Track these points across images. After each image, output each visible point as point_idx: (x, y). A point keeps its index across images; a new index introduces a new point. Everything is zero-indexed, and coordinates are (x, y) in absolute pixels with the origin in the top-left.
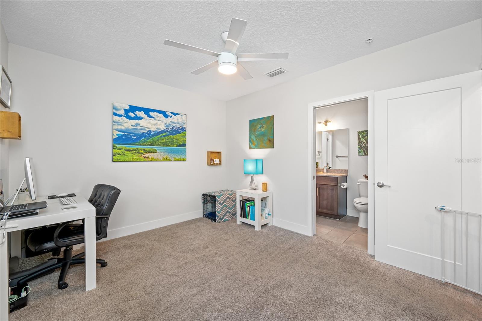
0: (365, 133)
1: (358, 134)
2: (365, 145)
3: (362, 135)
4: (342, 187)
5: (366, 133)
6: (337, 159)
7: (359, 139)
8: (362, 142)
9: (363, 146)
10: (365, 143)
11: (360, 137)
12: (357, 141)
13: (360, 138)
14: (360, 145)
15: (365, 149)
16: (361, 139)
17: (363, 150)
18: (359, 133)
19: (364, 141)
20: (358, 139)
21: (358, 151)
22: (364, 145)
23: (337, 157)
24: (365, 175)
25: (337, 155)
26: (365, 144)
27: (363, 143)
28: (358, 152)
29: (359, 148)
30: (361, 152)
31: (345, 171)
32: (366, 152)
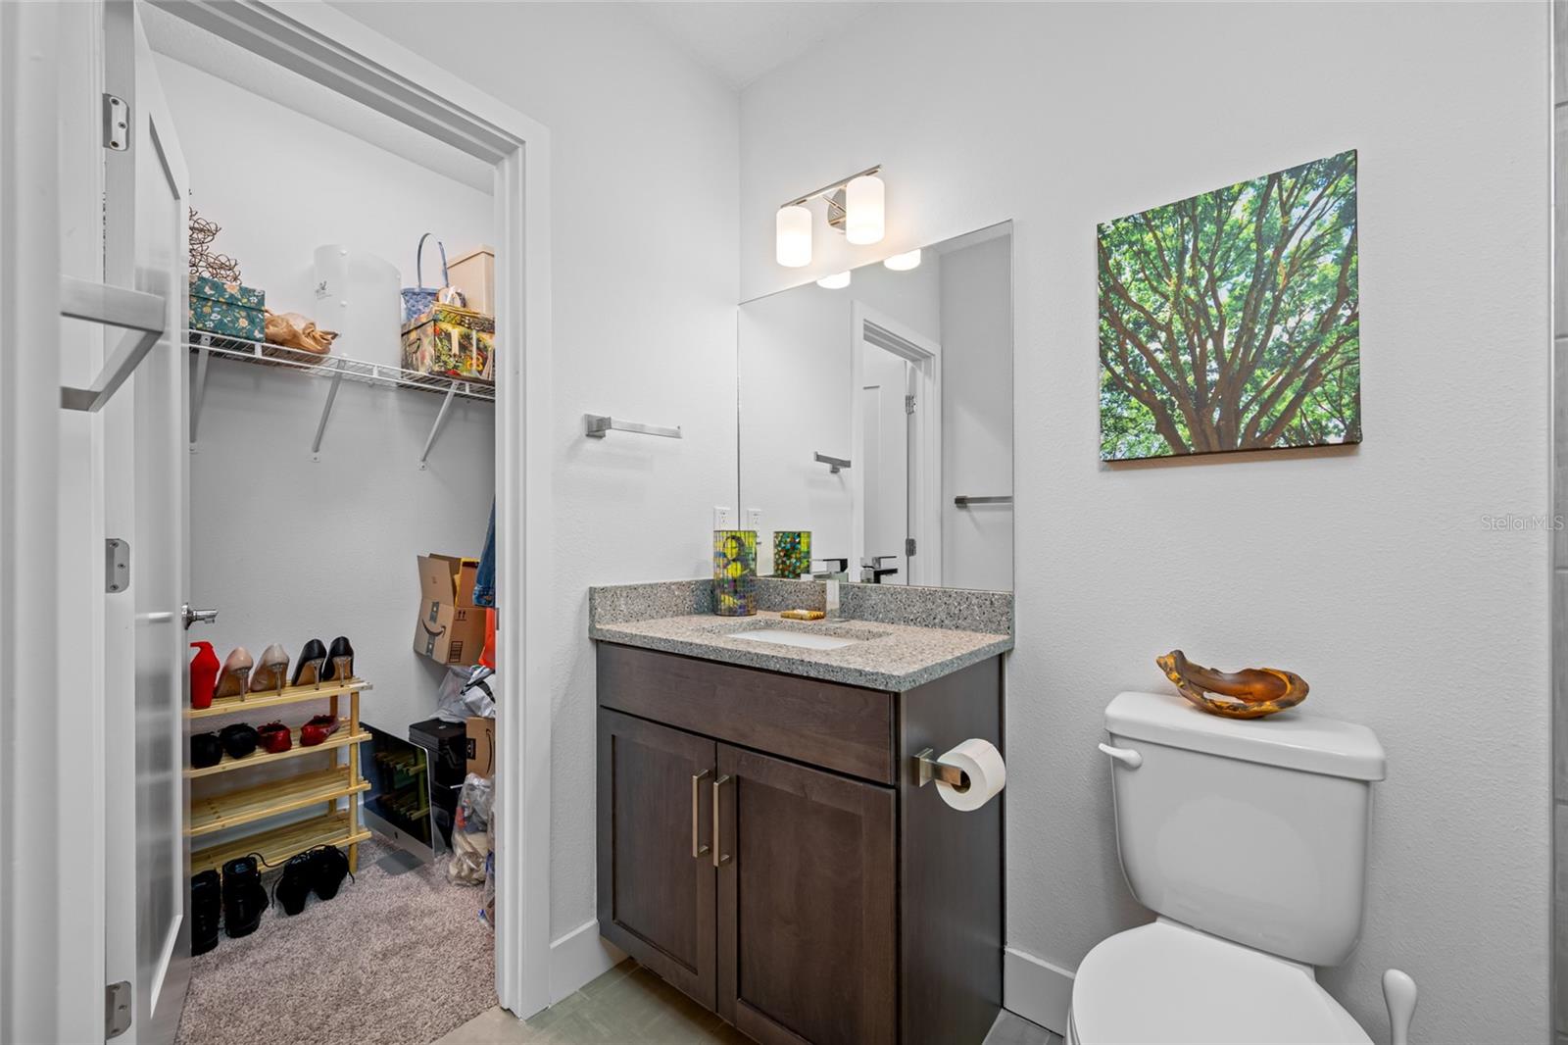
0: (1169, 230)
1: (1104, 255)
2: (1174, 358)
3: (1141, 254)
4: (946, 793)
5: (1183, 231)
6: (963, 514)
7: (1111, 290)
8: (1138, 325)
9: (1152, 362)
10: (1167, 327)
11: (1126, 277)
12: (1089, 326)
13: (1121, 291)
14: (1122, 357)
15: (1172, 388)
16: (1134, 296)
17: (1147, 399)
18: (1106, 245)
19: (1162, 317)
20: (1104, 304)
21: (1104, 414)
22: (1160, 357)
23: (961, 502)
24: (1179, 656)
25: (961, 494)
26: (1171, 347)
27: (1152, 337)
28: (1104, 429)
29: (1114, 384)
30: (1131, 420)
31: (988, 603)
32: (1179, 427)
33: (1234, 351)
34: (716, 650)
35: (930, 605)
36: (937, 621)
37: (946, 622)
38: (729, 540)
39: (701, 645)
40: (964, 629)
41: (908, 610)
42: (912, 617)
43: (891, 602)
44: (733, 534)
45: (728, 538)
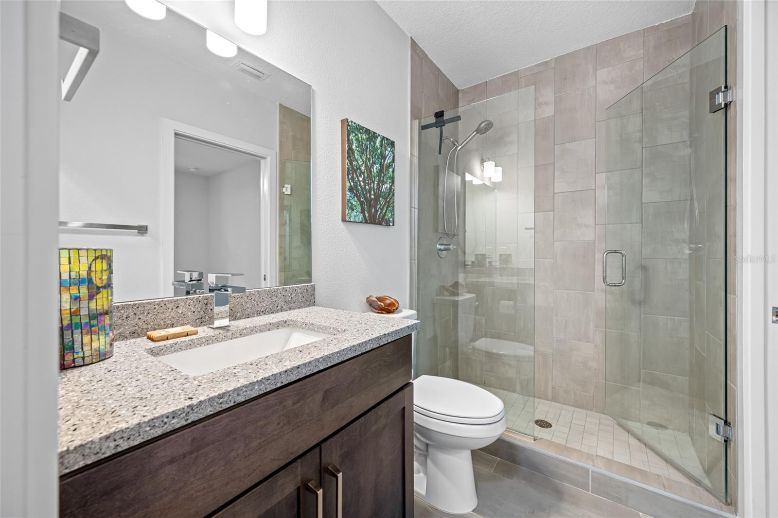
0: (364, 137)
1: (347, 132)
2: (365, 185)
3: (358, 140)
5: (367, 140)
7: (351, 152)
10: (364, 173)
14: (353, 179)
15: (364, 197)
17: (359, 199)
20: (348, 154)
21: (349, 201)
22: (362, 184)
26: (364, 181)
27: (360, 175)
28: (349, 207)
29: (351, 190)
30: (355, 206)
31: (305, 291)
32: (366, 212)
33: (376, 189)
34: (325, 358)
35: (274, 298)
36: (279, 307)
37: (284, 307)
38: (99, 261)
39: (310, 362)
40: (294, 309)
41: (260, 305)
42: (263, 309)
43: (246, 303)
44: (104, 253)
45: (96, 258)
